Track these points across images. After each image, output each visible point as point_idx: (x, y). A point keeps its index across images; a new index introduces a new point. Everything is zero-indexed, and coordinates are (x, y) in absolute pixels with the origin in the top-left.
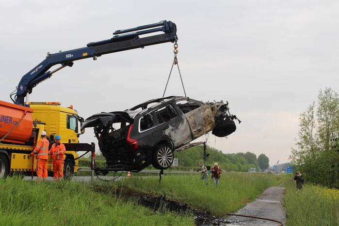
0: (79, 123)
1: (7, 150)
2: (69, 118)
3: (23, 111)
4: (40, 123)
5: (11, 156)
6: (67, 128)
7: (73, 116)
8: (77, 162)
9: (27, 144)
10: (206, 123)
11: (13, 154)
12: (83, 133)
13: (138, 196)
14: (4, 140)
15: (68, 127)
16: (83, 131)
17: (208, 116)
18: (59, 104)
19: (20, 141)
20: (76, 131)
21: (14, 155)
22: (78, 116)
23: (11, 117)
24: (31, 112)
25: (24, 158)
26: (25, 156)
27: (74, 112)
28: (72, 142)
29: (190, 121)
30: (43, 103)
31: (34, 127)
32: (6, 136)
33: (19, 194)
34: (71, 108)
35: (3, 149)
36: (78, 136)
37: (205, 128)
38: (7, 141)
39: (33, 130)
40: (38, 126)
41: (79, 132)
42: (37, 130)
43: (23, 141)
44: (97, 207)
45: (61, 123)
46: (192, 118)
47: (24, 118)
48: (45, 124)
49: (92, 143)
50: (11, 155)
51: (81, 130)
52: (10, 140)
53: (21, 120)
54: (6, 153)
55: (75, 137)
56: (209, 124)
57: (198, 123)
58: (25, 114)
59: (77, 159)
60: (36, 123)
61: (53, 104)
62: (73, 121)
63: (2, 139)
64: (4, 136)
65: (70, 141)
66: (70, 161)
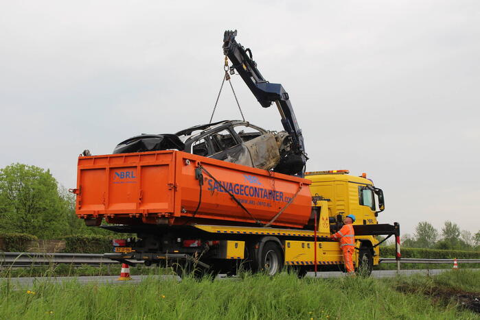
0: (376, 197)
1: (279, 236)
2: (362, 190)
3: (298, 183)
4: (321, 198)
5: (284, 244)
6: (360, 204)
7: (368, 187)
8: (376, 250)
9: (306, 228)
10: (269, 156)
11: (287, 241)
12: (382, 210)
13: (465, 297)
14: (274, 224)
15: (362, 203)
16: (382, 208)
17: (272, 147)
18: (346, 173)
19: (296, 224)
20: (373, 208)
21: (289, 243)
22: (374, 187)
23: (281, 193)
24: (308, 185)
25: (303, 247)
26: (303, 244)
27: (369, 183)
28: (368, 223)
29: (252, 151)
30: (324, 173)
31: (313, 205)
32: (276, 218)
33: (284, 297)
34: (364, 176)
35: (274, 235)
36: (376, 215)
37: (268, 163)
38: (278, 224)
39: (312, 209)
40: (319, 203)
41: (378, 209)
42: (319, 209)
43: (300, 224)
44: (401, 314)
45: (350, 197)
46: (254, 147)
47: (299, 193)
48: (329, 200)
49: (396, 224)
50: (285, 242)
51: (380, 207)
52: (282, 222)
53: (296, 195)
54: (278, 241)
55: (372, 217)
56: (274, 158)
57: (261, 155)
58: (301, 188)
59: (376, 246)
60: (315, 199)
61: (340, 172)
62: (368, 194)
63: (271, 223)
64: (273, 218)
65: (365, 221)
66: (366, 249)
